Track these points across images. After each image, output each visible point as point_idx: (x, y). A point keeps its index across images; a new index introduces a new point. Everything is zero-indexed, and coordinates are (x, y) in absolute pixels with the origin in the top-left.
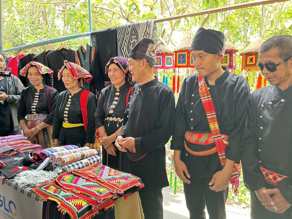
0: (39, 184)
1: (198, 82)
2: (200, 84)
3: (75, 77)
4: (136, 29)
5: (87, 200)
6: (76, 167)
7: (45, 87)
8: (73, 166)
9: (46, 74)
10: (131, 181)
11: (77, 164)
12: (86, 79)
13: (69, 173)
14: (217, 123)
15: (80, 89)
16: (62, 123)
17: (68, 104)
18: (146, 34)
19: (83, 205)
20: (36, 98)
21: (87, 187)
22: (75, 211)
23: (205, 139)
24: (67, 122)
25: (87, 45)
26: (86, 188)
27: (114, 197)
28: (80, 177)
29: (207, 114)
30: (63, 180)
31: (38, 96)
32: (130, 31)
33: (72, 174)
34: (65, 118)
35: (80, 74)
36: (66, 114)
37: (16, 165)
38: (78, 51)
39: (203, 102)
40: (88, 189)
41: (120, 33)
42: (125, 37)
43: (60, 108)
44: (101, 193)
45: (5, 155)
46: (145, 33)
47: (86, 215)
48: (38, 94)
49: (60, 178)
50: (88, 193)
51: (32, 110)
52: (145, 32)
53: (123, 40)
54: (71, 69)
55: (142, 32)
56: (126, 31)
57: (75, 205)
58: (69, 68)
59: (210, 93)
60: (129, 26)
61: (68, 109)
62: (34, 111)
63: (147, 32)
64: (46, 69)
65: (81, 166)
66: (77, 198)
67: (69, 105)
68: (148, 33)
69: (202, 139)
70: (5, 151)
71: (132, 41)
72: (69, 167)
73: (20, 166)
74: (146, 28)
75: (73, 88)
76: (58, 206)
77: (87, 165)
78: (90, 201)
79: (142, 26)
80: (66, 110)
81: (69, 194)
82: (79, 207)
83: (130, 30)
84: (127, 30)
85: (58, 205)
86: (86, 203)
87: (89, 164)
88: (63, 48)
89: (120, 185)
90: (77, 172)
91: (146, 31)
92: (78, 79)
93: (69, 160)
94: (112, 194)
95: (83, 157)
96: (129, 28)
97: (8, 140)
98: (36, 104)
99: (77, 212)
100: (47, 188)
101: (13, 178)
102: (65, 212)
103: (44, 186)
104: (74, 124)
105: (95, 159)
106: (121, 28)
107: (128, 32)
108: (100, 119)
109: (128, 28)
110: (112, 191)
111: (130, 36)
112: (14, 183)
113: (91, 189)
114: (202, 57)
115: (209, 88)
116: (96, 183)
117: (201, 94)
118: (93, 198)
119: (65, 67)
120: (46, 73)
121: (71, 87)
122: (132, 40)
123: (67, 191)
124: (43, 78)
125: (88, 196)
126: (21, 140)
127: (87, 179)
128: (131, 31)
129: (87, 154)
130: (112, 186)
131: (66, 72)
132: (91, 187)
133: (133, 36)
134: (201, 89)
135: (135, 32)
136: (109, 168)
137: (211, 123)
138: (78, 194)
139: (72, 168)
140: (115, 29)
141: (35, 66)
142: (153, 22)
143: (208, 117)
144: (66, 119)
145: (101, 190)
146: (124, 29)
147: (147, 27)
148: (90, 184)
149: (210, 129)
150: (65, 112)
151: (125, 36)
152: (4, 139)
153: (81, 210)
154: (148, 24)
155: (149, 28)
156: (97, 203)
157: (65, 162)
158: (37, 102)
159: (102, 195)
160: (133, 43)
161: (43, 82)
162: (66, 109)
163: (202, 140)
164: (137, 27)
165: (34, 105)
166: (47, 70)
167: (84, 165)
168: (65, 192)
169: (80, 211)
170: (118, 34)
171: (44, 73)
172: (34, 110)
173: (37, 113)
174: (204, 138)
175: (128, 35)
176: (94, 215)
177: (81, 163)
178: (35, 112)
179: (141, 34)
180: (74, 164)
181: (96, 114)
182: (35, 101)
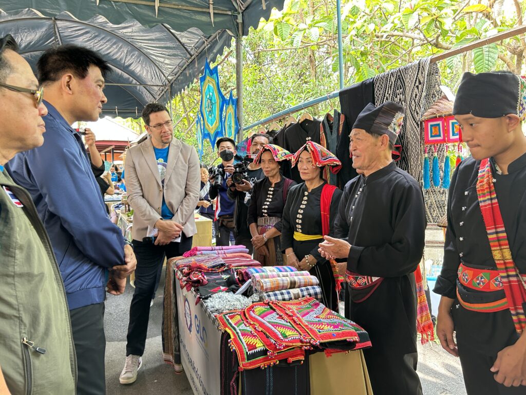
0: (227, 311)
1: (478, 169)
2: (481, 172)
3: (317, 163)
4: (402, 78)
5: (264, 342)
6: (280, 297)
7: (282, 180)
8: (275, 295)
9: (283, 161)
10: (342, 332)
11: (282, 294)
12: (333, 168)
13: (266, 304)
14: (507, 248)
15: (322, 183)
16: (293, 233)
17: (303, 204)
18: (417, 84)
19: (257, 346)
20: (270, 194)
21: (272, 325)
22: (244, 350)
23: (483, 280)
24: (300, 231)
25: (335, 111)
26: (270, 326)
27: (304, 347)
28: (274, 310)
29: (490, 229)
30: (253, 311)
31: (271, 193)
32: (393, 82)
33: (269, 305)
34: (297, 226)
35: (325, 159)
36: (299, 219)
37: (219, 284)
38: (323, 122)
39: (482, 206)
40: (273, 328)
41: (378, 86)
42: (387, 92)
43: (291, 209)
44: (286, 336)
45: (214, 270)
46: (415, 83)
47: (258, 360)
48: (272, 189)
49: (251, 308)
50: (269, 333)
51: (263, 211)
52: (416, 81)
53: (384, 98)
54: (313, 151)
55: (412, 82)
56: (388, 82)
57: (247, 344)
58: (311, 149)
59: (495, 189)
60: (392, 73)
61: (302, 211)
62: (265, 213)
63: (419, 79)
64: (285, 153)
65: (286, 296)
66: (255, 336)
67: (304, 206)
68: (421, 82)
69: (478, 279)
70: (214, 264)
71: (396, 99)
72: (269, 296)
73: (223, 286)
74: (418, 74)
75: (311, 180)
76: (229, 340)
77: (297, 297)
78: (268, 344)
79: (411, 71)
80: (300, 214)
81: (249, 329)
82: (251, 347)
83: (393, 79)
84: (389, 80)
85: (230, 338)
86: (262, 345)
87: (301, 296)
88: (306, 120)
89: (320, 332)
90: (276, 304)
91: (416, 79)
92: (320, 167)
93: (270, 286)
94: (301, 341)
95: (293, 285)
96: (392, 77)
97: (225, 251)
98: (268, 203)
99: (247, 353)
100: (232, 317)
101: (207, 298)
102: (234, 348)
103: (229, 314)
104: (309, 235)
105: (312, 291)
106: (380, 79)
107: (391, 83)
108: (341, 229)
109: (390, 77)
110: (303, 338)
111: (393, 91)
112: (205, 305)
113: (275, 328)
114: (473, 125)
115: (494, 180)
116: (289, 322)
117: (479, 191)
118: (272, 341)
119: (305, 149)
120: (284, 159)
121: (310, 177)
122: (396, 97)
123: (247, 325)
124: (280, 167)
125: (268, 337)
126: (241, 252)
127: (281, 316)
128: (395, 81)
129: (300, 282)
130: (307, 332)
131: (305, 156)
132: (277, 326)
133: (398, 89)
134: (480, 182)
135: (401, 83)
136: (324, 306)
137: (496, 248)
138: (259, 332)
139: (273, 298)
140: (372, 80)
141: (269, 150)
142: (429, 62)
143: (490, 237)
144: (300, 227)
145: (289, 333)
146: (385, 79)
147: (418, 72)
148: (280, 322)
149: (493, 260)
150: (298, 216)
151: (387, 90)
152: (222, 249)
153: (253, 351)
154: (421, 67)
155: (424, 73)
156: (275, 349)
157: (264, 288)
158: (270, 200)
159: (287, 340)
160: (398, 101)
161: (280, 172)
162: (299, 211)
163: (478, 282)
164: (404, 73)
165: (266, 205)
166: (286, 155)
167: (293, 297)
168: (246, 326)
169: (251, 352)
170: (376, 89)
171: (281, 160)
172: (266, 211)
173: (269, 215)
174: (481, 279)
175: (391, 88)
176: (272, 363)
177: (289, 293)
178: (266, 215)
179: (410, 85)
180: (277, 292)
181: (335, 222)
182: (267, 199)
